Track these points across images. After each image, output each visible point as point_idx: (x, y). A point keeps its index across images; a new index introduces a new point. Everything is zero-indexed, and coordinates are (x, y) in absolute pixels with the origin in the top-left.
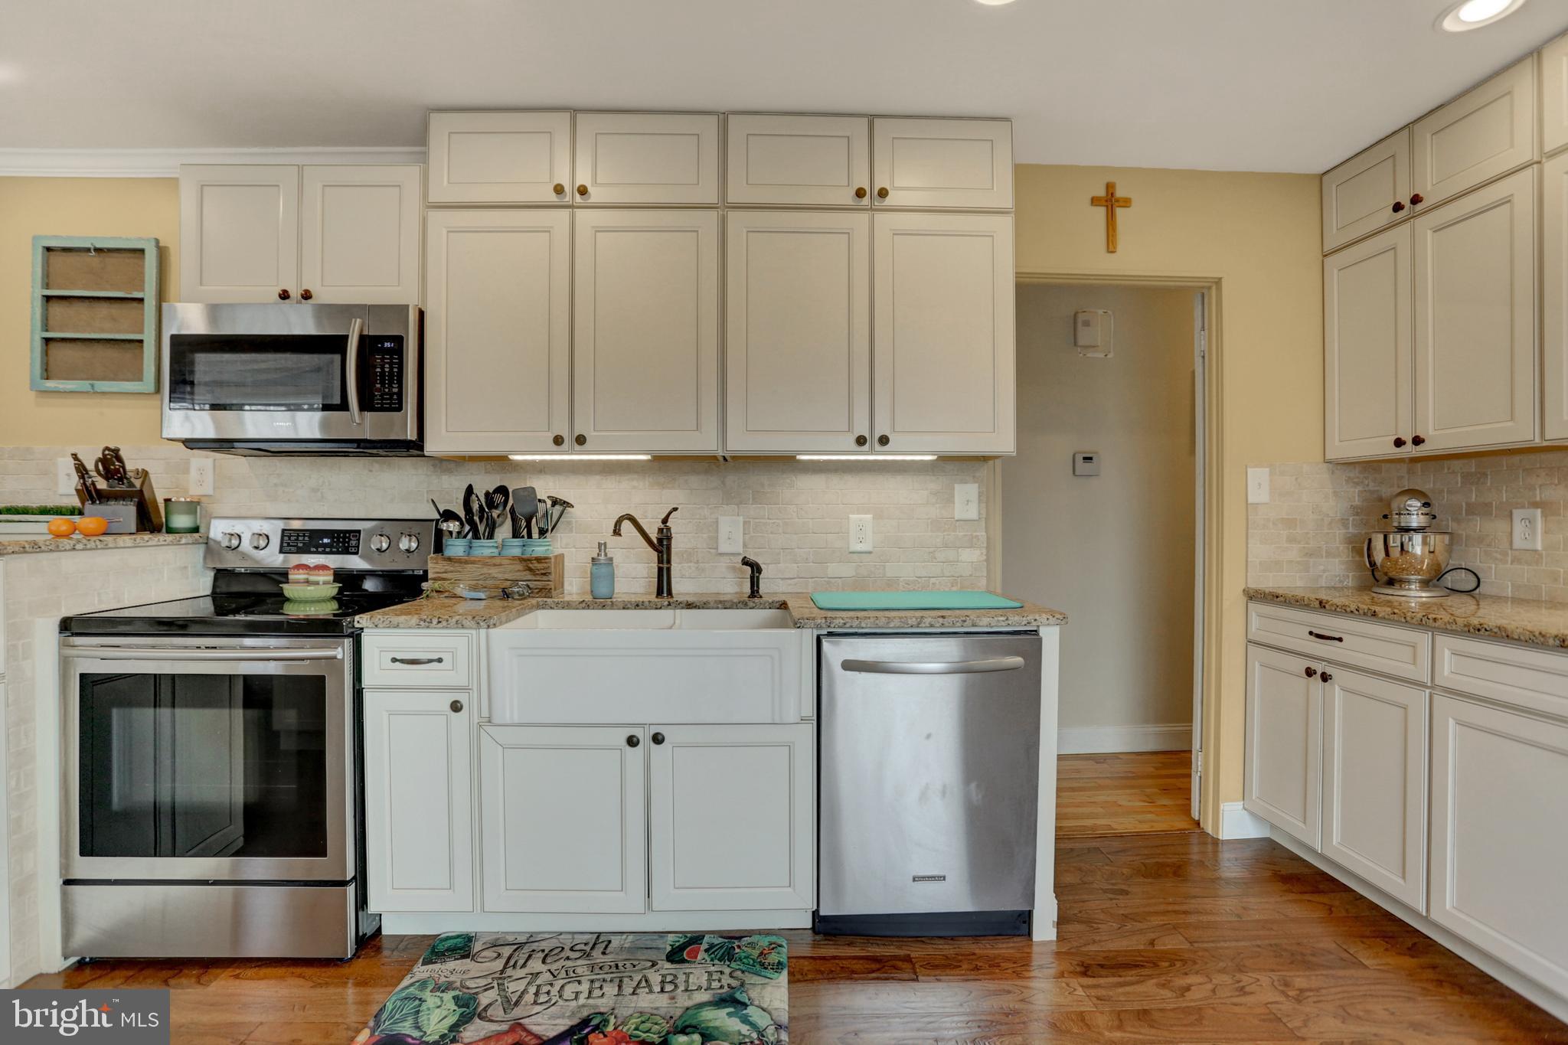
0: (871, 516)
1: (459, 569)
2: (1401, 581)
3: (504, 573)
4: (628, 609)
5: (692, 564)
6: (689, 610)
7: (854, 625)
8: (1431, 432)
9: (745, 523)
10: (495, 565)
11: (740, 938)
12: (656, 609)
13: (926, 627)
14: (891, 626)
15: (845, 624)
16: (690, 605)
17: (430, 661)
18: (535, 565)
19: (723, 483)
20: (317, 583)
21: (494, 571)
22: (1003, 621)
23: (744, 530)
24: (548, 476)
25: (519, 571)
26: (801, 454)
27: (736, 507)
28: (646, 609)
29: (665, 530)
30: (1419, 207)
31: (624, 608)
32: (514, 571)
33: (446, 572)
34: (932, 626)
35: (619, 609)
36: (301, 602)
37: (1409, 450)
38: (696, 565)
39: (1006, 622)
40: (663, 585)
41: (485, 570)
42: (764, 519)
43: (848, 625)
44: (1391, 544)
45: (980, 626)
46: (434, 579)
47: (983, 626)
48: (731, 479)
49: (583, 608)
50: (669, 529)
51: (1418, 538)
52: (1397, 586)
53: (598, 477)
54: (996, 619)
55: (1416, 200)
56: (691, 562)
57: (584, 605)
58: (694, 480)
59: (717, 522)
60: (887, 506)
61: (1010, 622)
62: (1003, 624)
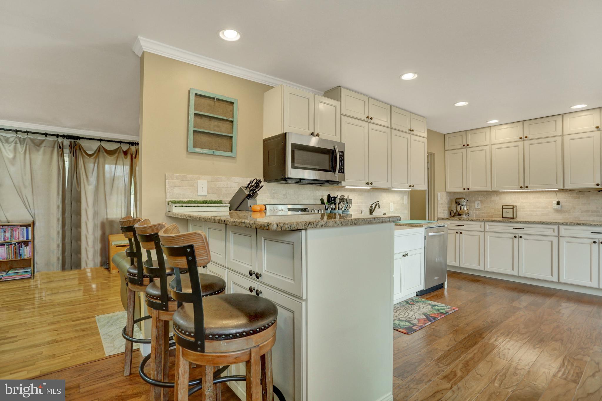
0: (393, 203)
2: (462, 215)
8: (470, 187)
30: (468, 147)
37: (466, 190)
44: (461, 208)
51: (465, 207)
52: (460, 215)
55: (468, 145)
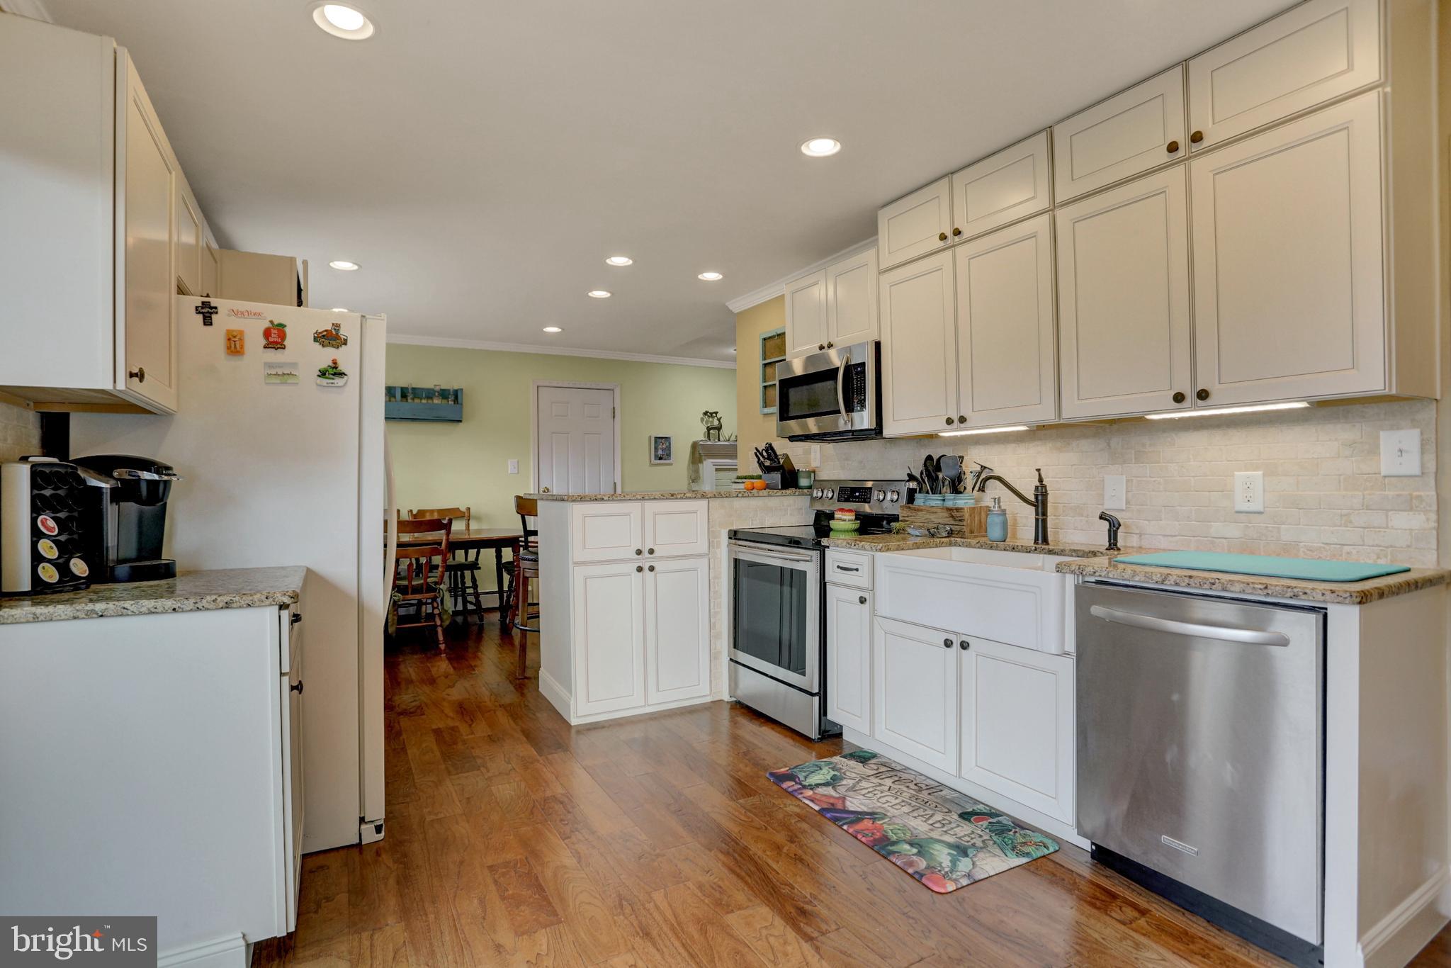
0: (1260, 473)
1: (914, 514)
3: (938, 518)
4: (1007, 550)
5: (1083, 518)
6: (1050, 556)
7: (1103, 574)
9: (1127, 481)
10: (933, 513)
11: (1023, 828)
12: (1027, 552)
13: (1171, 585)
14: (1137, 579)
15: (1095, 573)
16: (1050, 551)
17: (851, 570)
18: (955, 513)
19: (1109, 445)
20: (845, 520)
21: (932, 517)
22: (1261, 589)
23: (1127, 488)
24: (980, 446)
25: (947, 517)
26: (1148, 414)
27: (1121, 466)
28: (1019, 551)
29: (1040, 488)
31: (1005, 550)
32: (942, 517)
33: (907, 517)
34: (1177, 584)
35: (1001, 550)
36: (838, 531)
38: (1086, 519)
39: (1266, 591)
40: (1042, 535)
41: (928, 516)
42: (1146, 477)
43: (1097, 574)
45: (1232, 592)
46: (901, 521)
47: (1236, 592)
48: (1116, 441)
49: (979, 548)
50: (1045, 487)
53: (1014, 445)
54: (1251, 585)
56: (1082, 516)
57: (979, 545)
58: (1085, 444)
59: (1103, 480)
60: (1282, 461)
61: (1270, 592)
62: (1260, 592)
